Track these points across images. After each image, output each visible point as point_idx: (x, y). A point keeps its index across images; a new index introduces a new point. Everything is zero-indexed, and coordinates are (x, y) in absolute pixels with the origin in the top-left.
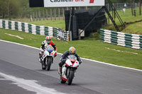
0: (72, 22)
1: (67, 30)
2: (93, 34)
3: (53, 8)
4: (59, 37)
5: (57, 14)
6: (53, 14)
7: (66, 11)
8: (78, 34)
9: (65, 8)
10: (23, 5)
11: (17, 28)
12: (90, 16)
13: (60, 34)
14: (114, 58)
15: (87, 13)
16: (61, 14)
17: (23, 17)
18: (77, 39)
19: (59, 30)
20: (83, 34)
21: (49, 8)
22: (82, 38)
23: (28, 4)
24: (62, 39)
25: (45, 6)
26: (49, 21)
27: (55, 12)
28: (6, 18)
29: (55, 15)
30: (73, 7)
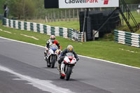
0: (86, 23)
1: (81, 31)
2: (107, 35)
3: (68, 9)
4: (74, 38)
5: (72, 15)
6: (68, 15)
7: (80, 13)
8: (92, 34)
9: (79, 9)
10: (38, 6)
11: (32, 29)
12: (104, 17)
13: (75, 35)
14: (129, 58)
15: (101, 14)
16: (76, 15)
17: (38, 18)
18: (91, 40)
19: (74, 31)
20: (97, 35)
21: (63, 10)
22: (96, 39)
23: (44, 5)
24: (76, 40)
25: (60, 7)
26: (64, 22)
27: (69, 13)
28: (22, 19)
29: (70, 16)
30: (87, 9)
